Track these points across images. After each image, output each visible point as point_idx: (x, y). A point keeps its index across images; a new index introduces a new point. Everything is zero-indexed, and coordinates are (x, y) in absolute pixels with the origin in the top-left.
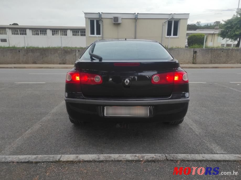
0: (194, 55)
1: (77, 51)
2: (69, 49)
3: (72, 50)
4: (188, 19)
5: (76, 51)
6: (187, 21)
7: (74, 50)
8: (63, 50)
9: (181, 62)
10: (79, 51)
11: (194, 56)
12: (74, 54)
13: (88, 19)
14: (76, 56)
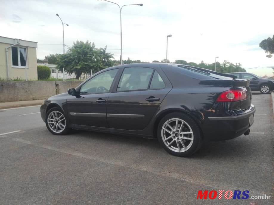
0: (57, 88)
4: (37, 48)
6: (36, 50)
9: (45, 96)
11: (56, 90)
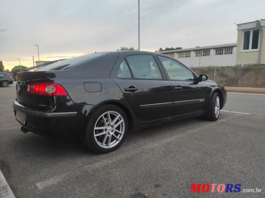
1: (216, 71)
2: (207, 69)
3: (210, 69)
5: (214, 70)
7: (211, 70)
8: (200, 70)
10: (217, 70)
12: (212, 74)
13: (241, 31)
14: (213, 76)
